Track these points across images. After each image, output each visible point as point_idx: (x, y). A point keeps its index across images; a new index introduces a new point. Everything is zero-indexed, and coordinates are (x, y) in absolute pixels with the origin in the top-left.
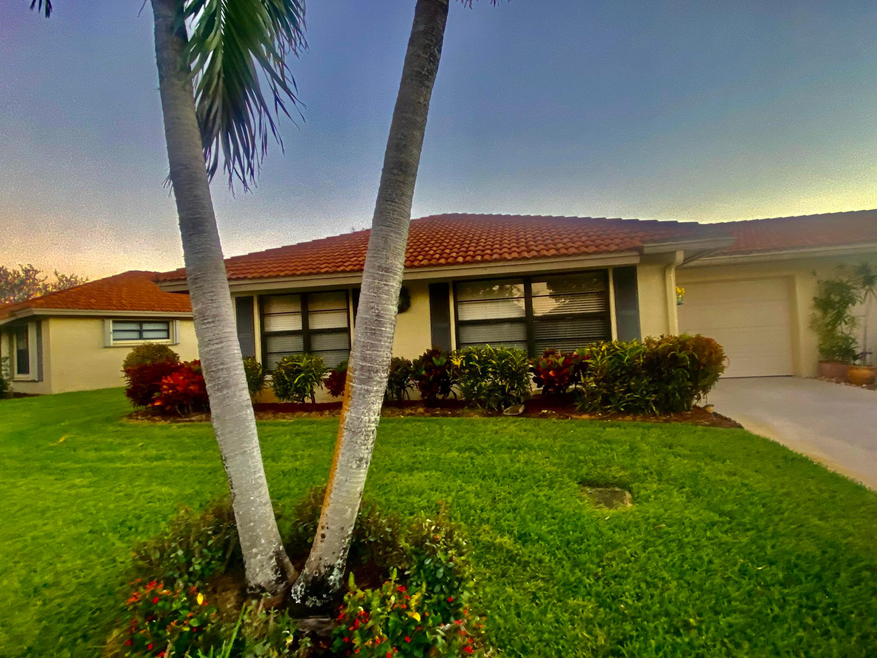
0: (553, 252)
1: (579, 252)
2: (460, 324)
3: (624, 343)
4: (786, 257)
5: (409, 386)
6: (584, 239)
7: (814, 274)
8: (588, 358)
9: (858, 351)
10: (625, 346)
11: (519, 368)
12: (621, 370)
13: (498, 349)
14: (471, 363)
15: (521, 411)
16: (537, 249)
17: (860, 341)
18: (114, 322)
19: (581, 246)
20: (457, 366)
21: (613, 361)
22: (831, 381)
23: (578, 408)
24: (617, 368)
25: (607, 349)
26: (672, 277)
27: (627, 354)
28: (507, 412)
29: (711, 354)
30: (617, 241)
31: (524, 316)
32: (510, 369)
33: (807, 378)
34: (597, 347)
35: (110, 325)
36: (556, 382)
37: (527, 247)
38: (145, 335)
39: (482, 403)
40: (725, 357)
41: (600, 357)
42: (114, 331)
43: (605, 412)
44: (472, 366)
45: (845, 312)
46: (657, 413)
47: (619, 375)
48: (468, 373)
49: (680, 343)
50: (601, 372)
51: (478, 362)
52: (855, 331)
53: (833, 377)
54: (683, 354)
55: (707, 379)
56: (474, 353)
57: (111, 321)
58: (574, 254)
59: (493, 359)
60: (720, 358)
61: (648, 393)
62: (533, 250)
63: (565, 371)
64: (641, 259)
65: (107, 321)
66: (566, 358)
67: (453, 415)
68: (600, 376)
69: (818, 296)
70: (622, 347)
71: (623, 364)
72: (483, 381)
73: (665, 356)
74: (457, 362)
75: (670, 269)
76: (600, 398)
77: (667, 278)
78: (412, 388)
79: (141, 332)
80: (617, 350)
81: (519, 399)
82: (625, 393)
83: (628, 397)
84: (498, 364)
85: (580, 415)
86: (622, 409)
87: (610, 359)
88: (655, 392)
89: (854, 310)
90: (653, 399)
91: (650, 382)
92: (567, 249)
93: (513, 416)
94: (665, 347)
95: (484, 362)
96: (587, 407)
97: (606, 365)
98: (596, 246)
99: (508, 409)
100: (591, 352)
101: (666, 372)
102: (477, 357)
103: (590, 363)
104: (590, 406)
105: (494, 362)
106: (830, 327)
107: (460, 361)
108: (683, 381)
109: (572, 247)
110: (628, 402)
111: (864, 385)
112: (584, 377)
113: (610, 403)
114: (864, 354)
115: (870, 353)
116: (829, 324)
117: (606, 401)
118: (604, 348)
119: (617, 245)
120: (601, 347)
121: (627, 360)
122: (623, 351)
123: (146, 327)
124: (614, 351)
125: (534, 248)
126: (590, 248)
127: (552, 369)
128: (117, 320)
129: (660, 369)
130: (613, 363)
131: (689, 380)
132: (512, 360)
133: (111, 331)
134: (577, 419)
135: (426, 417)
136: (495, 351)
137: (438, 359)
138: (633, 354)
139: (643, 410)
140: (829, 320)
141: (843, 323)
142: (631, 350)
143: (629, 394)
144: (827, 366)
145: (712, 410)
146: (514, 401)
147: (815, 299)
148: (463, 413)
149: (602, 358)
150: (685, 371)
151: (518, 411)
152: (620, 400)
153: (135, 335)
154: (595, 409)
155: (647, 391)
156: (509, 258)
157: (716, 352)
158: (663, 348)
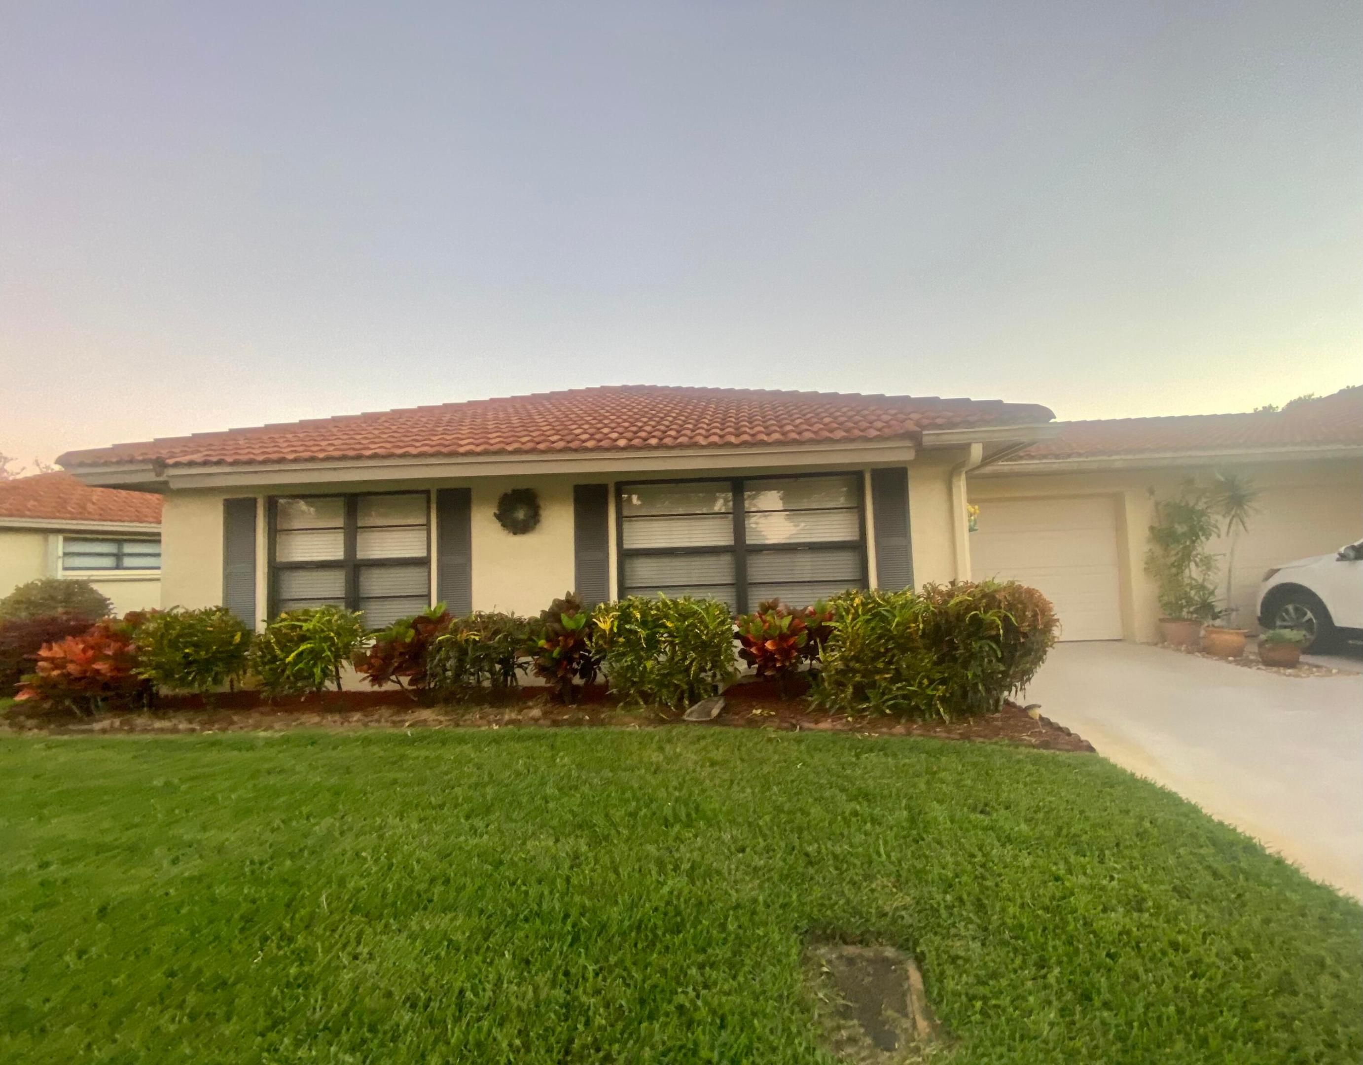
0: (776, 436)
1: (818, 438)
2: (625, 555)
3: (891, 594)
4: (1118, 465)
5: (520, 666)
6: (827, 420)
7: (1152, 492)
8: (830, 620)
9: (1219, 607)
10: (893, 600)
11: (714, 636)
12: (887, 641)
13: (681, 601)
14: (628, 626)
15: (715, 712)
16: (752, 432)
17: (1220, 592)
18: (66, 540)
19: (821, 429)
20: (604, 631)
21: (873, 624)
22: (1180, 650)
23: (813, 706)
24: (879, 638)
25: (863, 604)
26: (961, 486)
27: (897, 612)
28: (689, 715)
29: (1035, 615)
30: (879, 424)
31: (732, 543)
32: (698, 636)
33: (1143, 643)
34: (845, 600)
35: (58, 544)
36: (776, 660)
37: (737, 429)
38: (127, 562)
39: (647, 697)
40: (1058, 620)
41: (850, 617)
42: (66, 554)
43: (859, 715)
44: (630, 631)
45: (1194, 548)
46: (946, 718)
47: (882, 650)
48: (624, 645)
49: (984, 596)
50: (851, 643)
51: (644, 624)
52: (1212, 576)
53: (1181, 643)
54: (991, 616)
55: (1030, 658)
56: (636, 608)
57: (60, 538)
58: (811, 441)
59: (668, 619)
60: (1050, 624)
61: (930, 683)
62: (745, 432)
63: (792, 641)
64: (917, 455)
65: (52, 538)
66: (793, 619)
67: (592, 723)
68: (851, 650)
69: (1156, 525)
70: (887, 601)
71: (889, 630)
72: (649, 658)
73: (959, 617)
74: (605, 624)
75: (959, 474)
76: (850, 690)
77: (954, 490)
78: (525, 669)
79: (119, 557)
80: (880, 605)
81: (715, 688)
82: (893, 681)
83: (898, 689)
84: (677, 629)
85: (817, 722)
86: (888, 711)
87: (868, 621)
88: (943, 682)
89: (1208, 546)
90: (940, 693)
91: (936, 664)
92: (799, 433)
93: (700, 722)
94: (961, 602)
95: (652, 624)
96: (828, 706)
97: (861, 631)
98: (846, 431)
99: (695, 707)
100: (837, 608)
101: (962, 647)
102: (638, 616)
103: (835, 628)
104: (834, 702)
105: (669, 624)
106: (1174, 570)
107: (609, 622)
108: (990, 661)
109: (807, 430)
110: (895, 698)
111: (1231, 658)
112: (824, 650)
113: (867, 699)
114: (1229, 611)
115: (1237, 610)
116: (1173, 565)
117: (860, 694)
118: (857, 601)
119: (879, 430)
120: (853, 600)
121: (898, 625)
122: (888, 608)
123: (128, 549)
124: (873, 608)
125: (748, 430)
126: (836, 433)
127: (771, 638)
128: (72, 536)
129: (952, 641)
130: (873, 629)
131: (999, 660)
132: (701, 621)
133: (60, 554)
134: (811, 730)
135: (541, 726)
136: (675, 603)
137: (571, 617)
138: (908, 613)
139: (923, 713)
140: (1173, 559)
141: (1192, 565)
142: (903, 606)
143: (899, 685)
144: (1172, 627)
145: (1036, 713)
146: (706, 691)
147: (1152, 528)
148: (611, 718)
149: (853, 619)
150: (994, 646)
151: (709, 714)
152: (883, 694)
153: (109, 562)
154: (842, 709)
155: (928, 678)
156: (704, 443)
157: (1043, 612)
158: (957, 604)
